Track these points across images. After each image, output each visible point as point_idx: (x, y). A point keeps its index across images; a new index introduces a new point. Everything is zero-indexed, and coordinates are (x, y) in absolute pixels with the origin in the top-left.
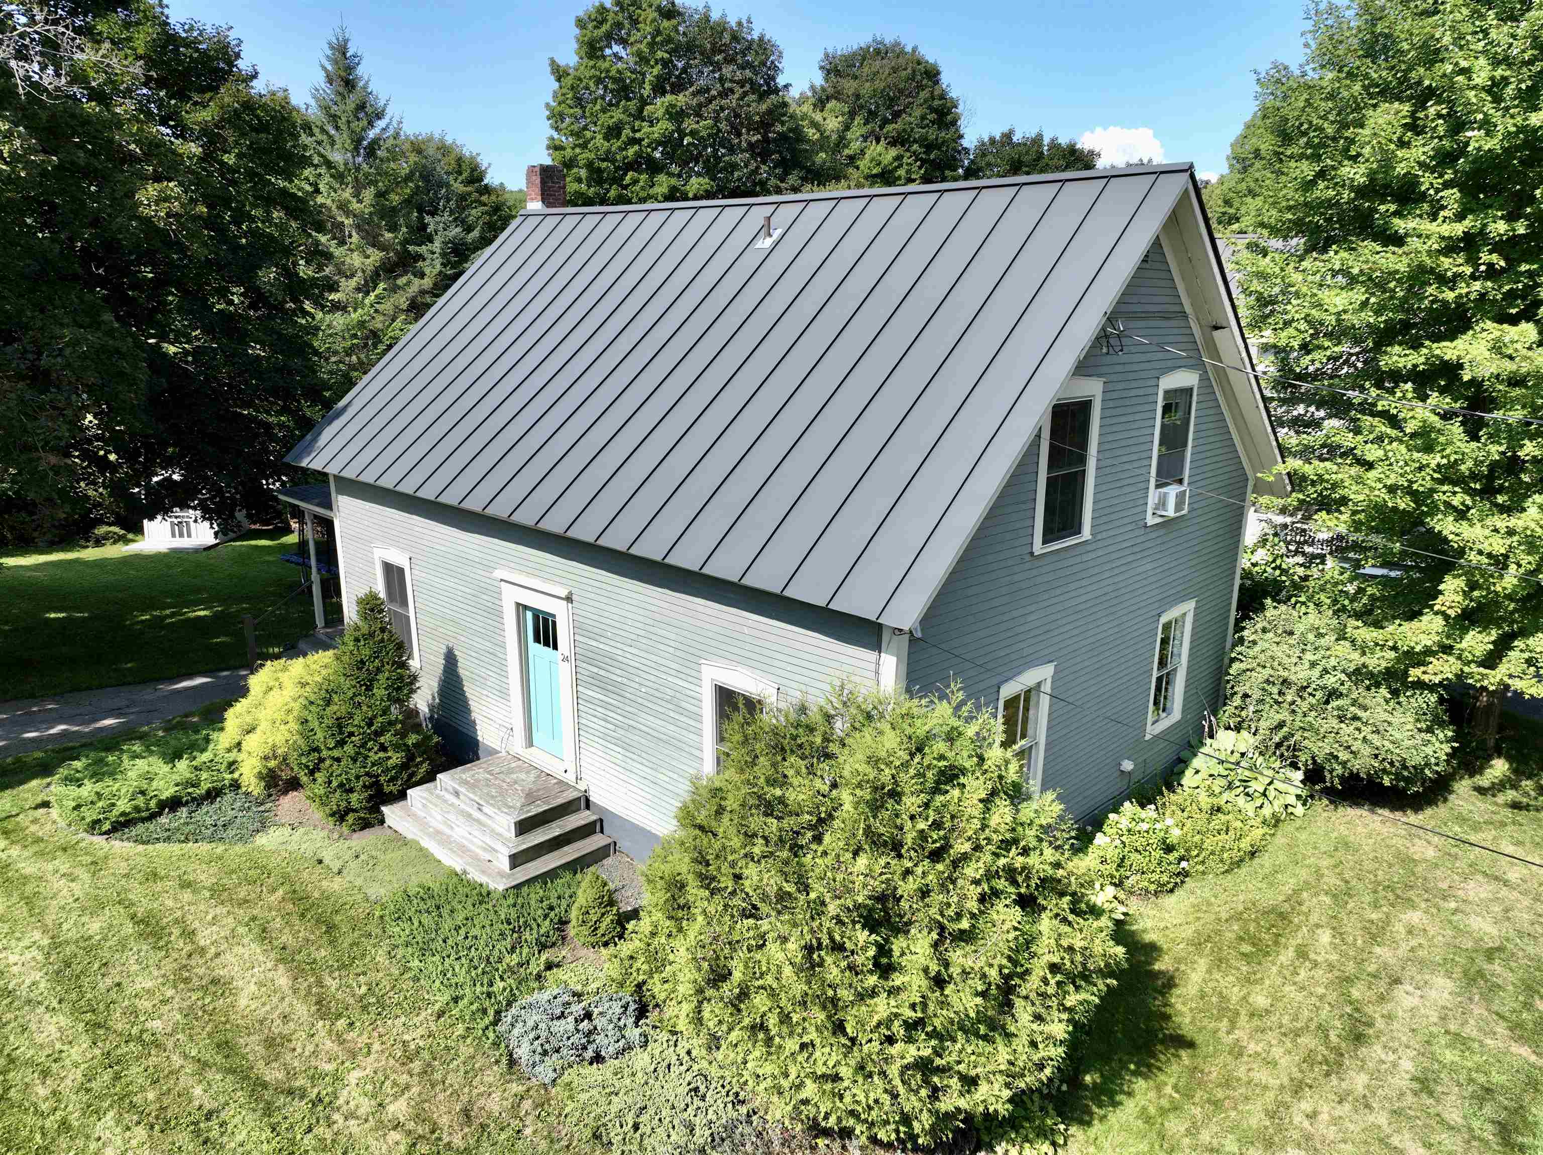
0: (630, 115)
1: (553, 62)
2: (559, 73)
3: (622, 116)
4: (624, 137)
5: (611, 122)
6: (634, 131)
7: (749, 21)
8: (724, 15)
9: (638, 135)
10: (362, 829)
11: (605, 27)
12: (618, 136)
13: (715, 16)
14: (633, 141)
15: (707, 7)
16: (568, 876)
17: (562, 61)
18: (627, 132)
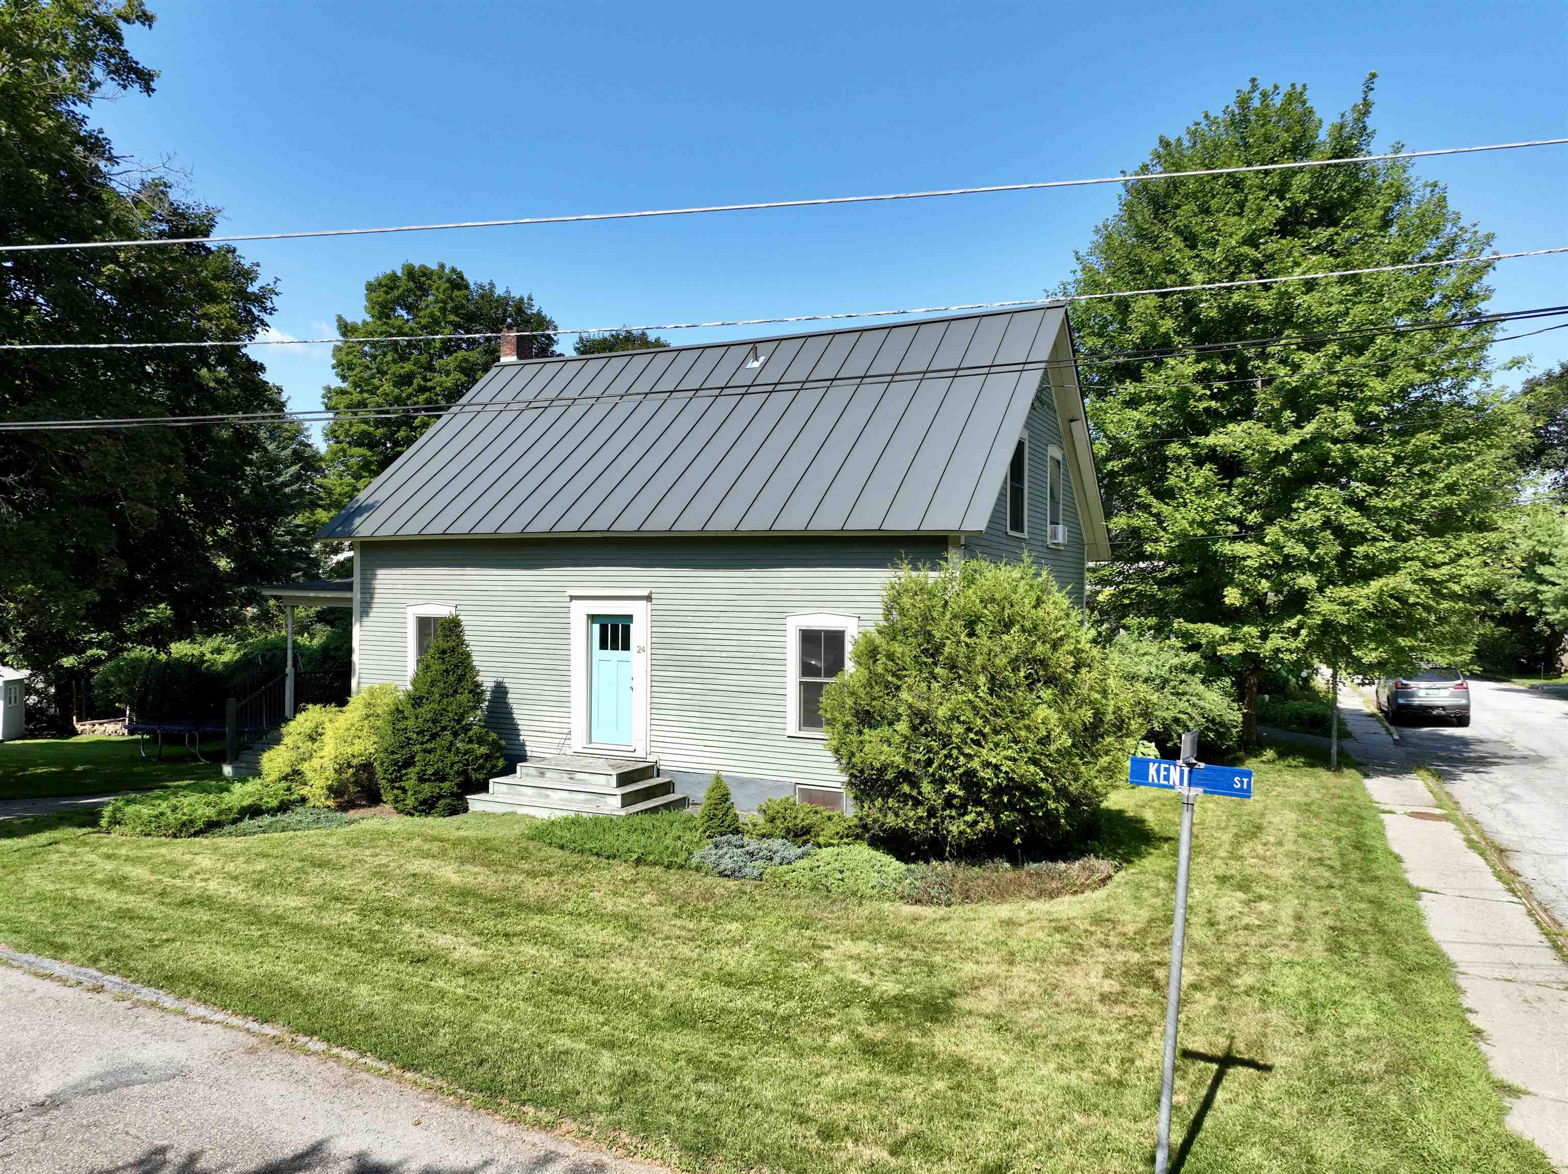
0: (421, 367)
1: (340, 319)
2: (346, 329)
3: (413, 367)
4: (415, 385)
5: (402, 371)
6: (425, 379)
7: (530, 299)
8: (508, 292)
9: (429, 384)
10: (451, 815)
11: (396, 293)
12: (410, 384)
13: (499, 291)
14: (422, 390)
15: (492, 285)
16: (665, 812)
17: (349, 319)
18: (418, 381)
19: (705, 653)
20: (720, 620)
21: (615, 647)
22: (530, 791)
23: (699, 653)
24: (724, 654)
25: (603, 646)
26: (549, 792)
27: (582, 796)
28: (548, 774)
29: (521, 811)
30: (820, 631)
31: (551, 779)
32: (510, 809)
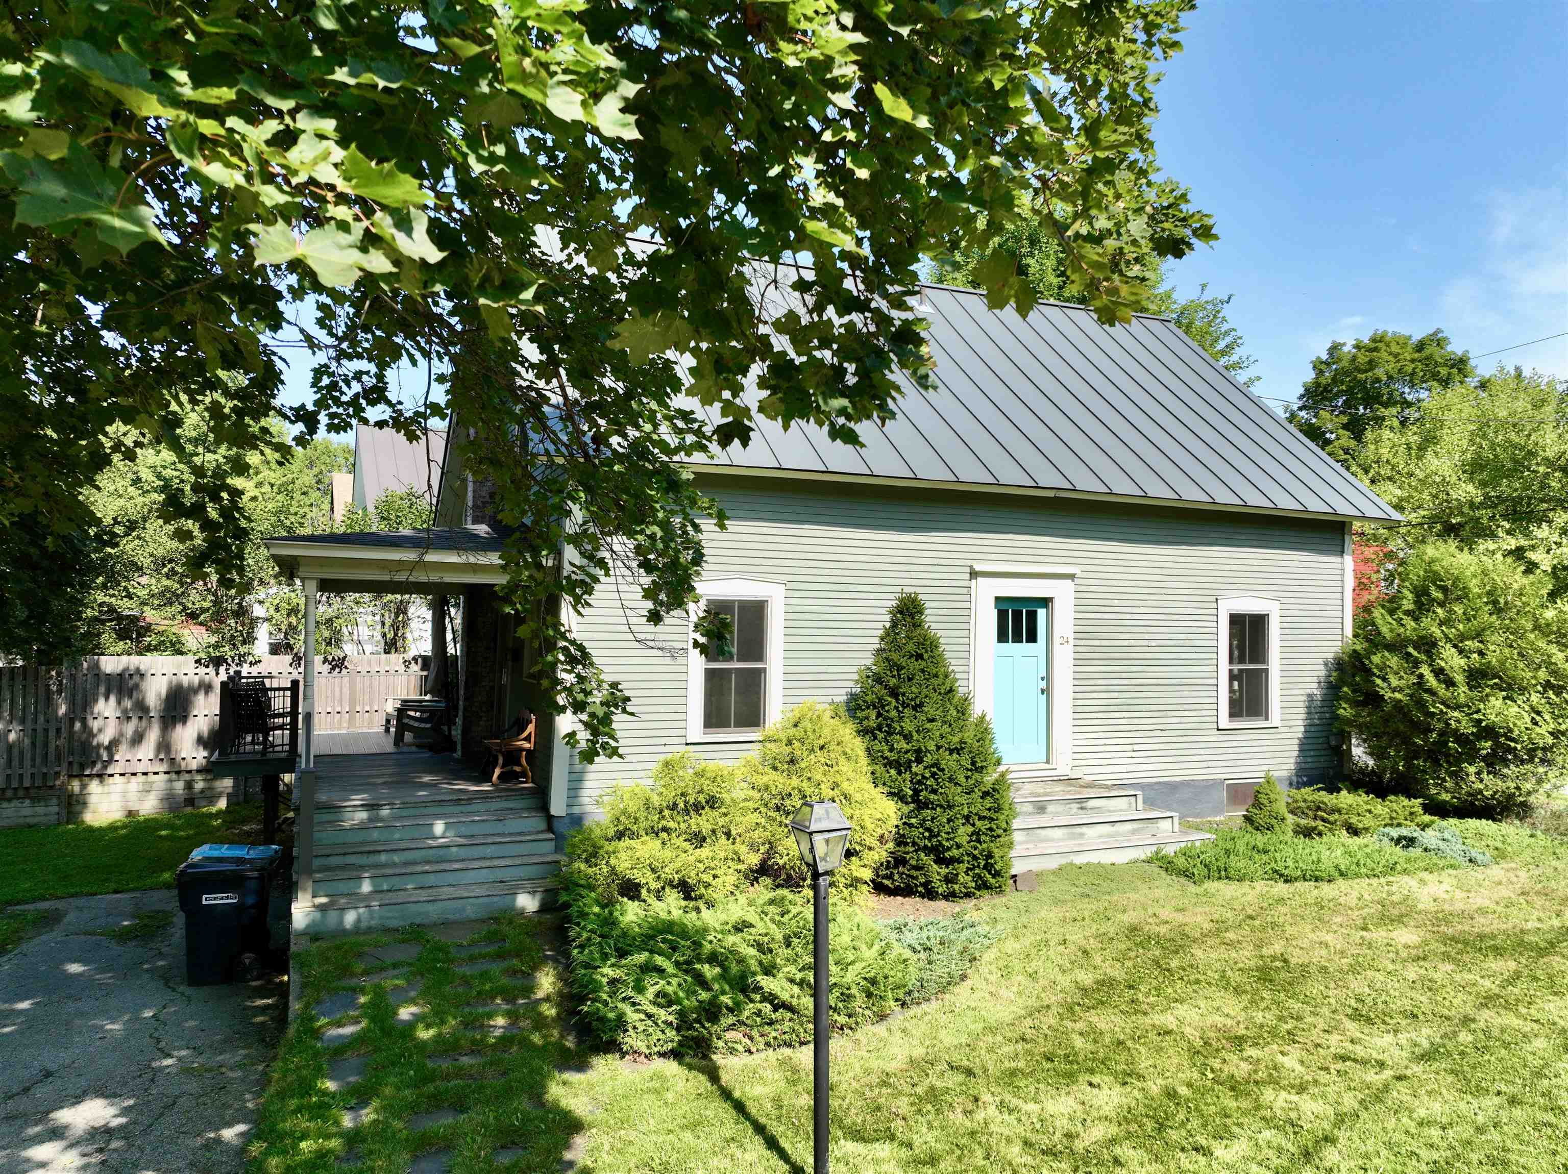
19: (1133, 643)
20: (1149, 603)
21: (1017, 639)
22: (1058, 833)
23: (1126, 643)
24: (1153, 643)
25: (1002, 637)
26: (1084, 829)
27: (1129, 826)
28: (1051, 808)
29: (1079, 860)
30: (1244, 616)
31: (1057, 814)
32: (1064, 860)
